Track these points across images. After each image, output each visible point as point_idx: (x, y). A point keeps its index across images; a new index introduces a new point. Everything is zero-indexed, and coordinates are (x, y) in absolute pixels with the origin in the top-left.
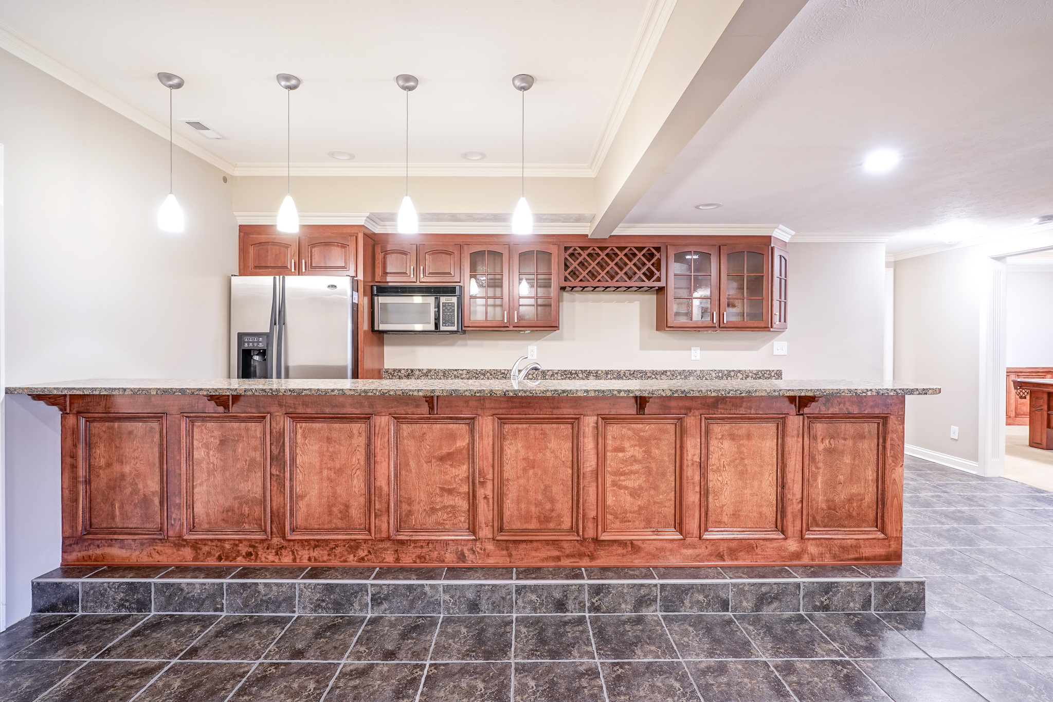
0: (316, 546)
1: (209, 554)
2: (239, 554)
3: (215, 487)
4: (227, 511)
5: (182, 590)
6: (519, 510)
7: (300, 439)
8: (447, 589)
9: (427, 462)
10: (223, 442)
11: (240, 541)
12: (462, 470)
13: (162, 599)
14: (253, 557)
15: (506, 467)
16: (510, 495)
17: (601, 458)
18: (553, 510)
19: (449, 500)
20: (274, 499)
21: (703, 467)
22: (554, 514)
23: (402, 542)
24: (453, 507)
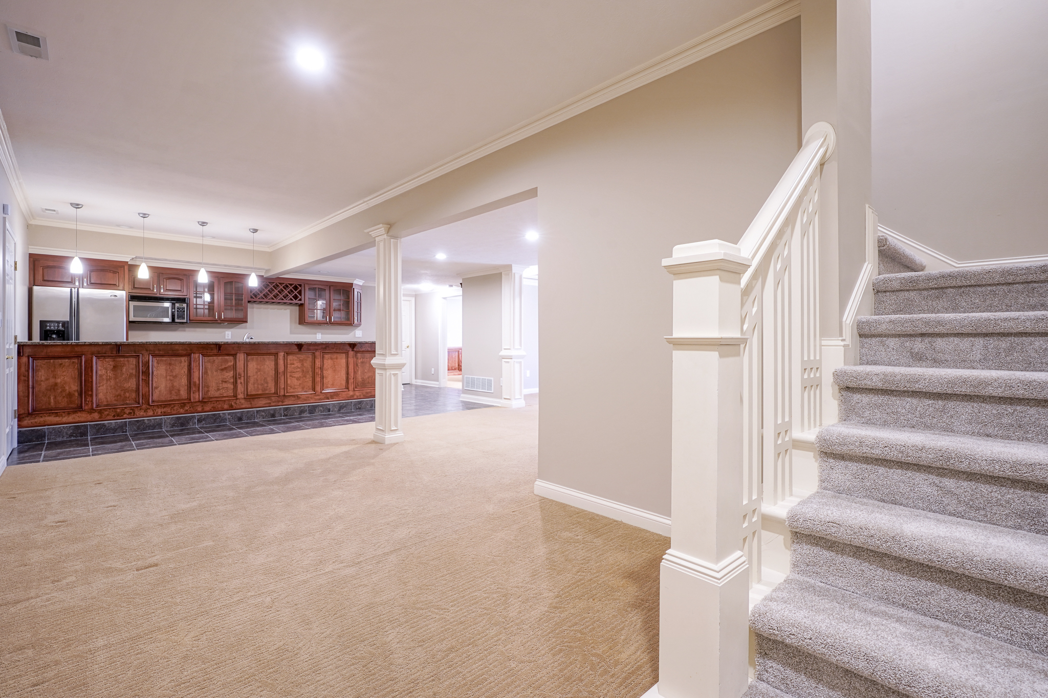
0: (164, 407)
1: (108, 415)
2: (125, 413)
3: (111, 386)
4: (117, 396)
5: (105, 426)
6: (254, 387)
7: (155, 364)
8: (229, 414)
9: (215, 371)
10: (114, 367)
11: (125, 408)
12: (231, 374)
13: (95, 430)
14: (132, 414)
15: (249, 372)
16: (251, 382)
17: (286, 366)
18: (267, 387)
19: (225, 385)
20: (144, 389)
21: (321, 368)
22: (268, 388)
23: (205, 402)
24: (227, 388)
